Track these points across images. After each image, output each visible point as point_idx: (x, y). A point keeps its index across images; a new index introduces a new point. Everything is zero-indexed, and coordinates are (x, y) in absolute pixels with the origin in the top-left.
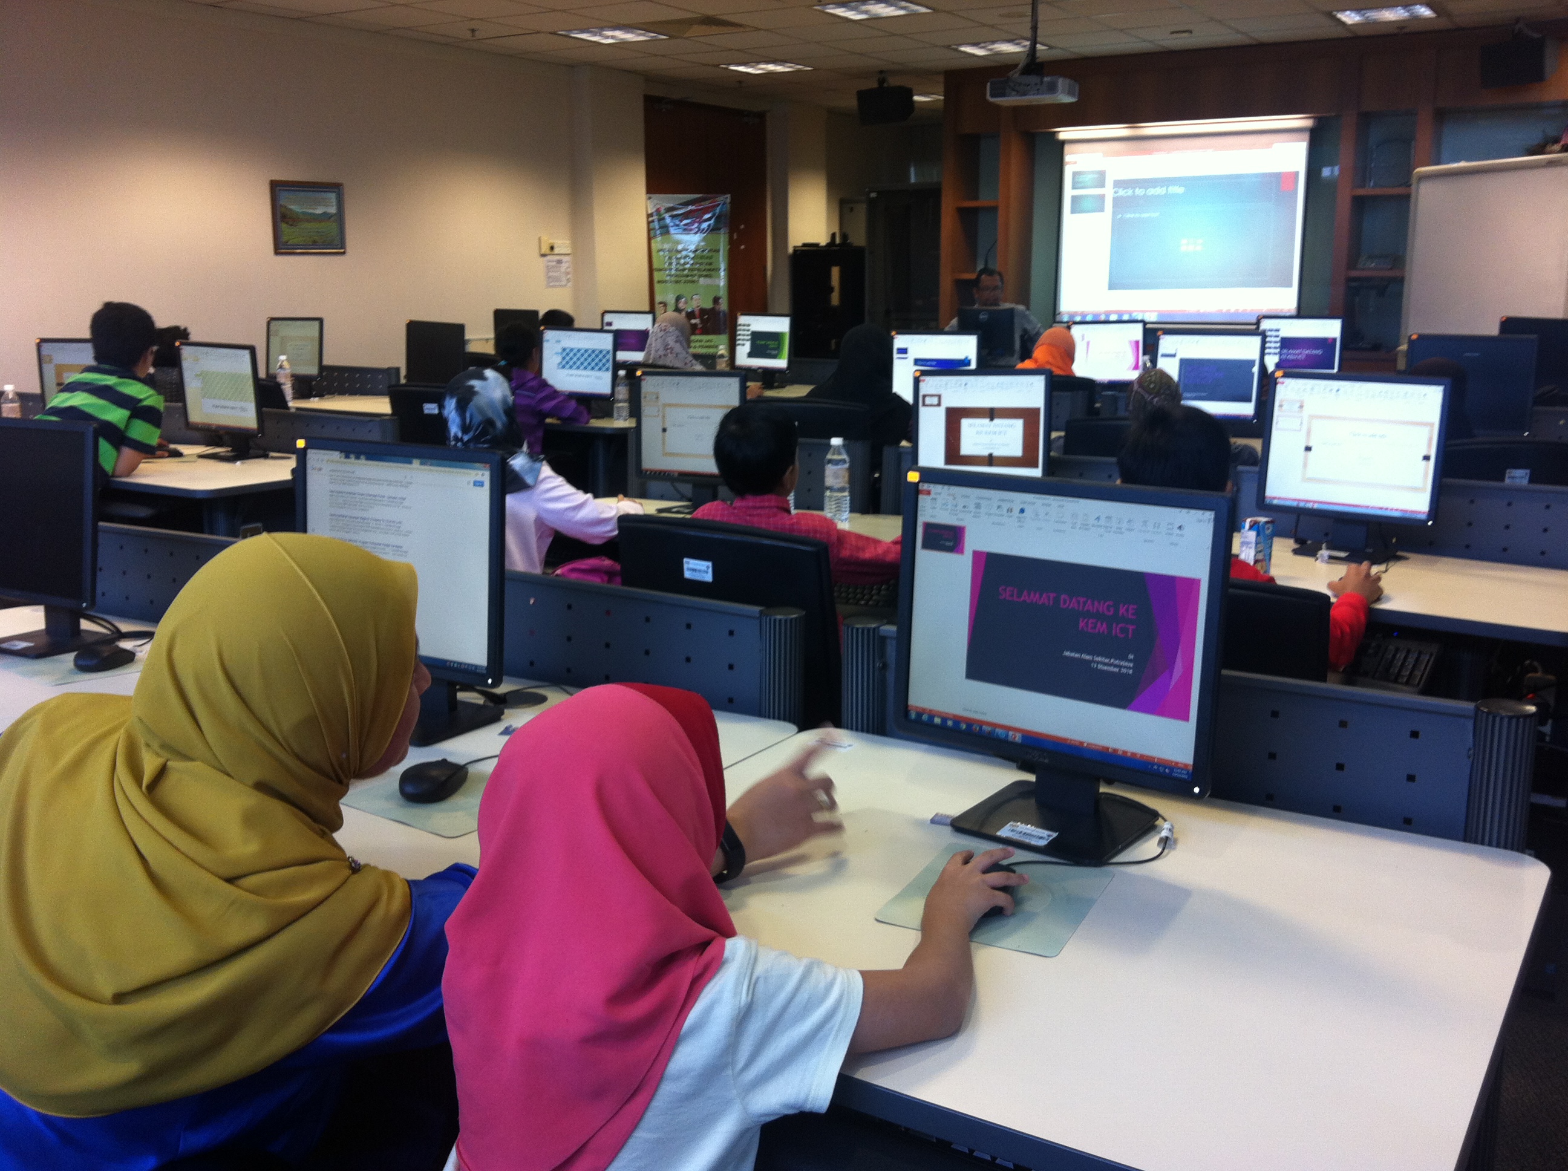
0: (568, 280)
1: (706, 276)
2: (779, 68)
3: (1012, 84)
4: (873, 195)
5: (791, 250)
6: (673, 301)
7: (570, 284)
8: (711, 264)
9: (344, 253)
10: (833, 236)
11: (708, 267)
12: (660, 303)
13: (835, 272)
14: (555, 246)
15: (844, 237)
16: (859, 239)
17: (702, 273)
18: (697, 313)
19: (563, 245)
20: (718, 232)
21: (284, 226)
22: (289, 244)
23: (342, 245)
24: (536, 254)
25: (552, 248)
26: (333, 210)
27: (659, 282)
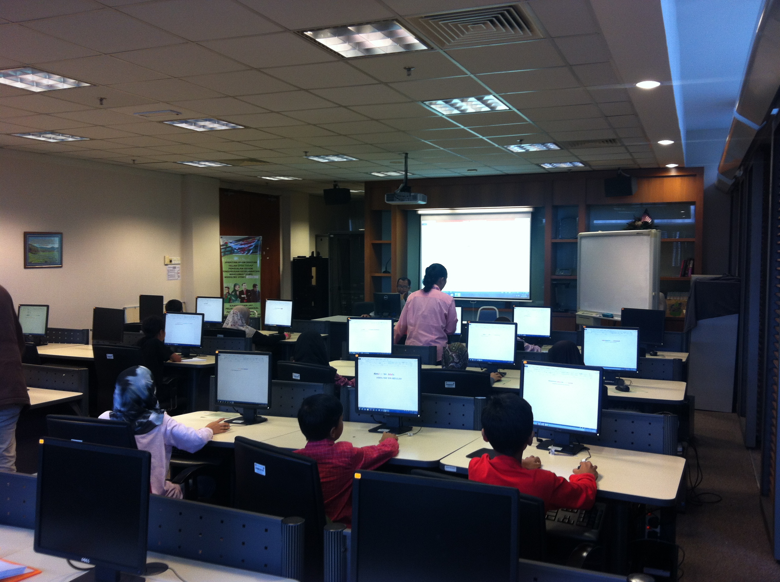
0: (179, 276)
1: (249, 274)
2: (286, 179)
3: (396, 196)
4: (332, 236)
5: (292, 259)
6: (233, 287)
7: (179, 278)
8: (252, 269)
9: (61, 267)
10: (313, 253)
11: (251, 270)
12: (226, 287)
13: (314, 270)
14: (173, 260)
15: (318, 253)
16: (325, 255)
17: (246, 273)
18: (245, 292)
19: (177, 259)
20: (256, 253)
21: (30, 255)
22: (33, 263)
23: (61, 264)
24: (163, 264)
25: (171, 261)
26: (56, 245)
27: (225, 277)
